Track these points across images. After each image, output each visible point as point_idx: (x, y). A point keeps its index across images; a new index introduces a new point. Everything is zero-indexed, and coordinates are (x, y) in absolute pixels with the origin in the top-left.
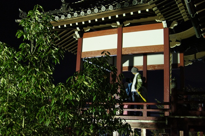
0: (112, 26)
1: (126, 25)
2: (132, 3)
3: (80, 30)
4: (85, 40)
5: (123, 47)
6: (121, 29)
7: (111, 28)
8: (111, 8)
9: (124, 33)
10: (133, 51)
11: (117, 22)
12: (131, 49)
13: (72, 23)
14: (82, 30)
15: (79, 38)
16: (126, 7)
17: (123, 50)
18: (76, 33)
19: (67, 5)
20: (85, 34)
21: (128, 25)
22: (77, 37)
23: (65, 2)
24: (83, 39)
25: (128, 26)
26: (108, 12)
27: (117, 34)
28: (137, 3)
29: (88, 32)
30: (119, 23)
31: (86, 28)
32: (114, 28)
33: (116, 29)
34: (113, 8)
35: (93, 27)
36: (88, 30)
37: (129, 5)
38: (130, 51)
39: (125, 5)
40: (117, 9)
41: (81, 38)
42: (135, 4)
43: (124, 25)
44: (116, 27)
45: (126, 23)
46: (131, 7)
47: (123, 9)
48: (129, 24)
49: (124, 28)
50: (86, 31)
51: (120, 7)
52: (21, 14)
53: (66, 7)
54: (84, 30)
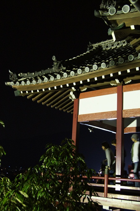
0: (111, 84)
1: (127, 83)
2: (128, 59)
3: (75, 90)
4: (82, 101)
5: (124, 109)
6: (121, 87)
7: (109, 86)
8: (103, 66)
9: (124, 92)
10: (136, 113)
11: (116, 80)
12: (133, 111)
13: (63, 84)
14: (78, 90)
15: (75, 99)
16: (120, 64)
17: (123, 113)
18: (71, 93)
19: (58, 64)
20: (81, 94)
21: (129, 82)
22: (73, 98)
23: (56, 61)
24: (80, 100)
25: (129, 84)
26: (101, 70)
27: (117, 94)
28: (134, 58)
29: (84, 91)
30: (118, 81)
31: (82, 87)
32: (114, 86)
33: (116, 88)
34: (106, 66)
35: (90, 86)
36: (85, 90)
37: (124, 61)
38: (132, 114)
39: (119, 62)
40: (111, 66)
41: (77, 98)
42: (130, 59)
43: (124, 82)
44: (116, 85)
45: (127, 80)
46: (127, 64)
47: (118, 66)
48: (131, 81)
49: (124, 87)
50: (83, 90)
51: (114, 64)
52: (11, 76)
53: (58, 65)
54: (80, 90)
